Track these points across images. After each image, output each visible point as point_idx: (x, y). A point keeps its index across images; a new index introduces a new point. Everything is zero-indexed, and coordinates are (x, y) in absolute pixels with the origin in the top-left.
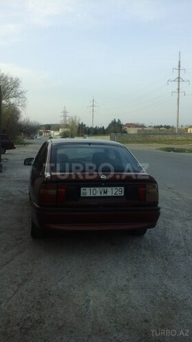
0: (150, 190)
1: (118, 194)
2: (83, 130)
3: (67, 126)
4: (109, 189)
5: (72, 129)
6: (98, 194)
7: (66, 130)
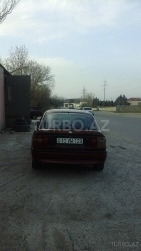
0: (100, 141)
1: (79, 142)
2: (97, 103)
3: (85, 100)
4: (74, 139)
5: (89, 102)
6: (67, 142)
7: (84, 103)
